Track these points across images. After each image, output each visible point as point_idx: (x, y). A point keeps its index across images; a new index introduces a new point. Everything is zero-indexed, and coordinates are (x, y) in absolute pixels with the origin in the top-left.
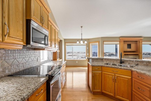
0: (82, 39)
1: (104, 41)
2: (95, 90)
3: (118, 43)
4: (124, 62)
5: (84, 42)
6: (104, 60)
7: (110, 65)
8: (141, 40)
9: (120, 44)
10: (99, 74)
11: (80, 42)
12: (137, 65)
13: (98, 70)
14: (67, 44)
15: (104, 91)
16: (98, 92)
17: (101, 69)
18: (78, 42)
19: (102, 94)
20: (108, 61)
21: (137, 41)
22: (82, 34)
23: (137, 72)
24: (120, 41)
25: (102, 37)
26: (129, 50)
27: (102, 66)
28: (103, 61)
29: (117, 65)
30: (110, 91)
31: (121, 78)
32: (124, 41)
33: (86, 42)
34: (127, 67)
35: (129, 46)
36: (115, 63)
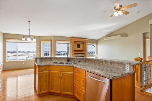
0: (29, 35)
1: (56, 40)
2: (42, 92)
3: (69, 42)
4: (70, 60)
5: (32, 40)
6: (53, 59)
7: (58, 63)
8: (87, 41)
9: (71, 44)
10: (46, 74)
11: (26, 39)
12: (79, 62)
13: (45, 70)
14: (7, 40)
15: (51, 91)
16: (45, 93)
17: (48, 69)
18: (24, 39)
19: (50, 94)
20: (56, 60)
21: (84, 42)
22: (29, 30)
23: (77, 67)
24: (71, 41)
25: (54, 36)
26: (78, 49)
27: (49, 66)
28: (52, 61)
29: (64, 63)
30: (56, 89)
31: (66, 75)
32: (74, 41)
33: (35, 40)
34: (71, 64)
35: (78, 46)
36: (63, 62)
